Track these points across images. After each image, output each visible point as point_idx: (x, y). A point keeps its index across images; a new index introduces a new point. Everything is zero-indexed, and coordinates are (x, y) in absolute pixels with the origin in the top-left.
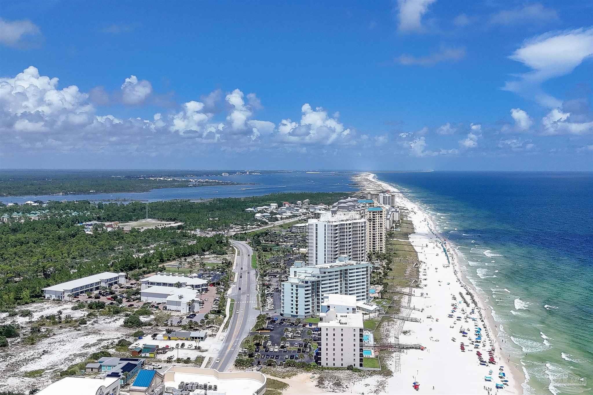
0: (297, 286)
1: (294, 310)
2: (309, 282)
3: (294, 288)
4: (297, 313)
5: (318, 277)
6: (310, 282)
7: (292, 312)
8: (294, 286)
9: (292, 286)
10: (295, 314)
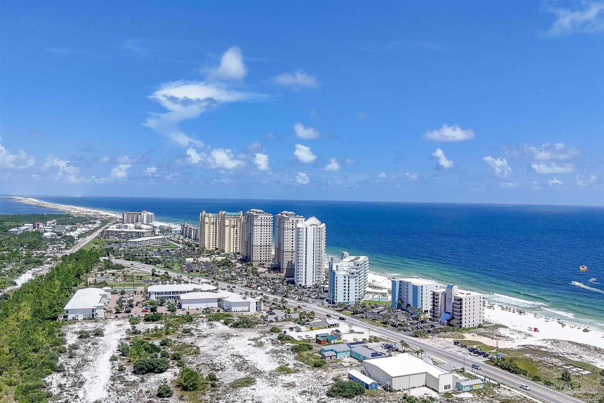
0: (349, 277)
1: (347, 298)
2: (355, 273)
3: (347, 279)
4: (348, 300)
5: (357, 269)
6: (357, 273)
7: (345, 300)
8: (347, 277)
9: (345, 277)
10: (347, 301)
